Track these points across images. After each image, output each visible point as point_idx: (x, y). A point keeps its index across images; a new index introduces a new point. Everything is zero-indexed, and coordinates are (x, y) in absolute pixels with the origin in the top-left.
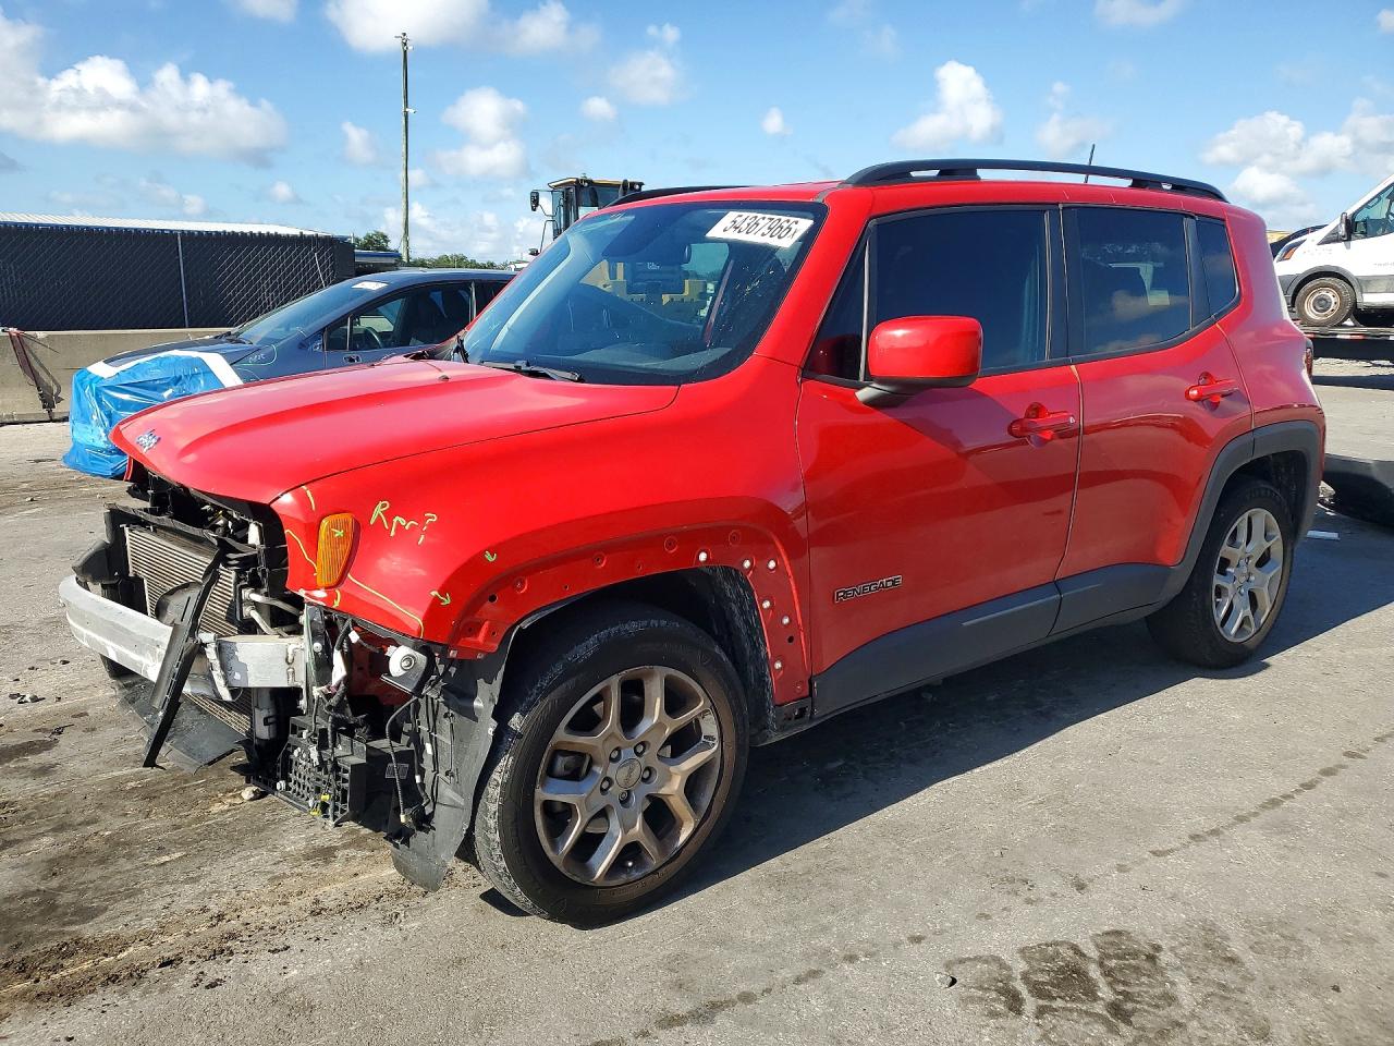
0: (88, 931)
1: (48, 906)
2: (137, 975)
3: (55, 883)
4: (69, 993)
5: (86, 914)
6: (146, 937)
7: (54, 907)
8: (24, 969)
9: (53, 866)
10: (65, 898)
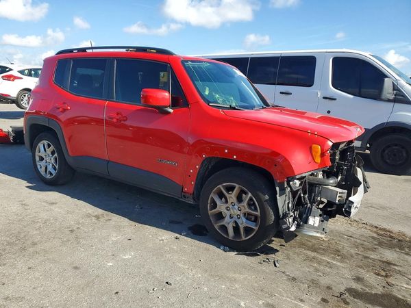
0: (375, 235)
1: (380, 244)
2: (372, 226)
3: (376, 247)
4: (384, 230)
5: (373, 238)
6: (366, 228)
7: (379, 242)
8: (391, 237)
9: (374, 250)
10: (376, 243)
